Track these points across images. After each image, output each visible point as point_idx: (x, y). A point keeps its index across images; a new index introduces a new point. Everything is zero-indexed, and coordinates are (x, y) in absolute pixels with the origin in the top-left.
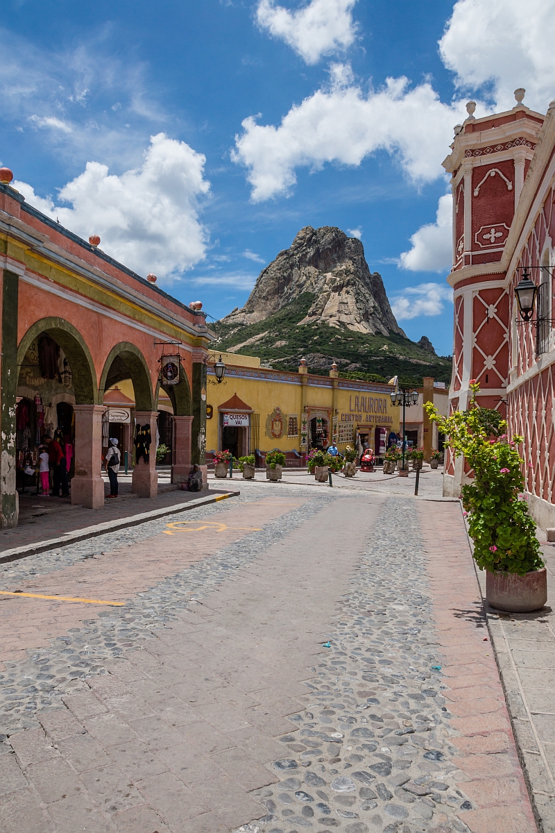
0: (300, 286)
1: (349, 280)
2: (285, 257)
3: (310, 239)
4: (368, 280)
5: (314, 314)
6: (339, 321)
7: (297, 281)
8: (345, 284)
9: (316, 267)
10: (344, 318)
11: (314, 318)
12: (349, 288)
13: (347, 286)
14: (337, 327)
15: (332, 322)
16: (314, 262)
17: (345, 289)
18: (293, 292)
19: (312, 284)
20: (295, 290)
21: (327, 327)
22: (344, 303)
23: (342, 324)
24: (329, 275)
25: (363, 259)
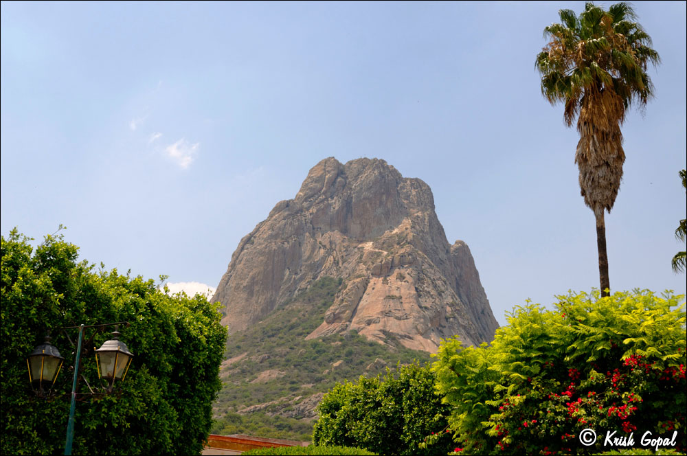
0: (315, 267)
1: (403, 256)
2: (286, 213)
3: (333, 182)
4: (442, 255)
5: (336, 318)
6: (384, 332)
7: (309, 258)
8: (396, 261)
9: (345, 231)
10: (394, 326)
11: (337, 326)
12: (405, 272)
13: (401, 265)
14: (381, 342)
15: (370, 333)
16: (342, 222)
17: (396, 271)
18: (301, 279)
19: (336, 263)
20: (305, 275)
21: (363, 342)
22: (392, 297)
23: (389, 336)
24: (368, 246)
25: (434, 217)
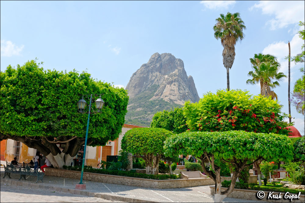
0: (152, 81)
1: (175, 79)
2: (145, 67)
3: (157, 59)
4: (186, 79)
5: (157, 95)
7: (151, 79)
8: (173, 81)
9: (160, 72)
10: (172, 98)
11: (157, 97)
12: (176, 83)
13: (175, 82)
14: (169, 102)
15: (166, 99)
16: (159, 70)
17: (173, 83)
18: (148, 85)
19: (158, 80)
20: (150, 83)
21: (164, 101)
22: (172, 90)
23: (171, 100)
24: (166, 76)
25: (184, 69)
